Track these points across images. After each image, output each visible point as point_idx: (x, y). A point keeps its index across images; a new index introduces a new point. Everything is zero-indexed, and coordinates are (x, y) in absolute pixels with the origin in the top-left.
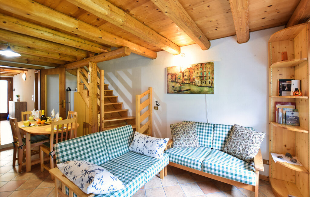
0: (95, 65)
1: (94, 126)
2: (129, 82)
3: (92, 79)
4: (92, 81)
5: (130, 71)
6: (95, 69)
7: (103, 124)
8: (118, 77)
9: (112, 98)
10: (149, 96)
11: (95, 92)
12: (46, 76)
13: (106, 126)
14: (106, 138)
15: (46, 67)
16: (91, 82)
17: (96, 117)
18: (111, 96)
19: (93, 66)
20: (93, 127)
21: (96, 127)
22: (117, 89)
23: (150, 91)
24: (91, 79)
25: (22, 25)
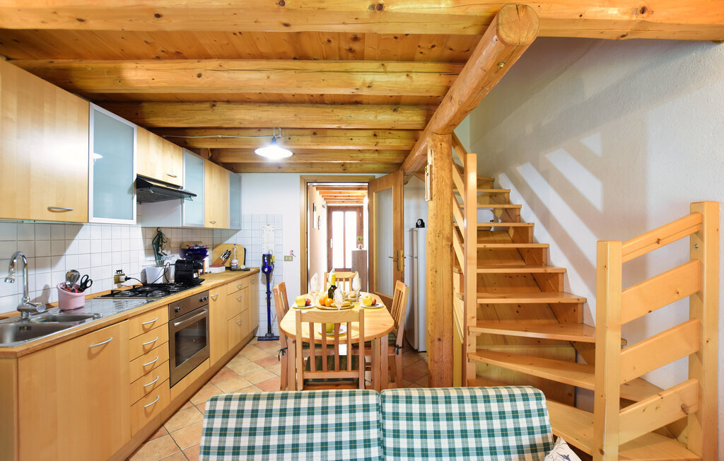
0: (442, 141)
1: (439, 340)
2: (591, 189)
3: (434, 186)
4: (434, 192)
5: (593, 142)
6: (442, 153)
7: (472, 340)
8: (548, 174)
9: (529, 250)
10: (695, 247)
11: (443, 229)
12: (374, 194)
13: (484, 347)
15: (377, 176)
16: (431, 199)
17: (446, 311)
18: (526, 241)
19: (436, 146)
20: (437, 343)
21: (446, 344)
22: (546, 218)
23: (702, 223)
24: (431, 189)
25: (227, 70)
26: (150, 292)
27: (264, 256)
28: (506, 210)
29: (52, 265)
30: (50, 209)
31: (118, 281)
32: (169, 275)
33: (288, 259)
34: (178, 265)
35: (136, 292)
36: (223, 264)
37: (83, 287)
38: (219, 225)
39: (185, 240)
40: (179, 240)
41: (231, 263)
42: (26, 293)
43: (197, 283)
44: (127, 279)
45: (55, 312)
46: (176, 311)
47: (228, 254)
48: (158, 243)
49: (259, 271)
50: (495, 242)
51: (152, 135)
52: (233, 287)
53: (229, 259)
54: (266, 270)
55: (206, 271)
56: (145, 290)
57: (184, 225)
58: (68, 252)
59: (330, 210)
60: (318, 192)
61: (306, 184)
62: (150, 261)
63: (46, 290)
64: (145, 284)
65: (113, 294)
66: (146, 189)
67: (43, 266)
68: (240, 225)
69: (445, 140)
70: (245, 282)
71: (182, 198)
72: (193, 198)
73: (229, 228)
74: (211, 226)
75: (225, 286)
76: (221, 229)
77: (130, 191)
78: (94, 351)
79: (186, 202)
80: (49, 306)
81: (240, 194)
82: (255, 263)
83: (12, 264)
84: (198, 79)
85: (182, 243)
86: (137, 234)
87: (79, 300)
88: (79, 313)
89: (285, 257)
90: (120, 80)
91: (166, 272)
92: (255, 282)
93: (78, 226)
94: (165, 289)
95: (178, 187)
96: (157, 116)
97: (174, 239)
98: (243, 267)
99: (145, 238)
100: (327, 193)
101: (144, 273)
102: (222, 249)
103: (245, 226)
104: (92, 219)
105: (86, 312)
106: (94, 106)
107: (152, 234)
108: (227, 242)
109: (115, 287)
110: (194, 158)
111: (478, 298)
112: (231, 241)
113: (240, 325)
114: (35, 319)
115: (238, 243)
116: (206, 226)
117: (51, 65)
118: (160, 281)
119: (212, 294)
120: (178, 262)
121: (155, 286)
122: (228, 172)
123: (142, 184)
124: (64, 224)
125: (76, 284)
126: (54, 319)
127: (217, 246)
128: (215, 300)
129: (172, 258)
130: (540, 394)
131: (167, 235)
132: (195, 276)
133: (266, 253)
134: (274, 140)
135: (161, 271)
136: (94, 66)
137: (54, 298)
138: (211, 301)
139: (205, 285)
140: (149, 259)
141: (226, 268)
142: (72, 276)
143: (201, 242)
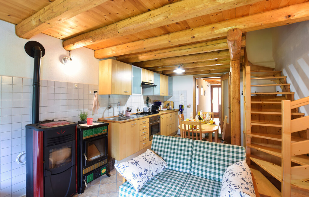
0: (234, 63)
1: (234, 137)
4: (232, 82)
11: (236, 96)
12: (222, 81)
14: (194, 148)
19: (232, 65)
21: (237, 139)
25: (162, 53)
26: (145, 114)
27: (180, 105)
28: (284, 86)
29: (124, 105)
30: (125, 92)
31: (137, 111)
32: (150, 110)
33: (189, 107)
34: (153, 107)
35: (142, 114)
36: (167, 108)
37: (130, 111)
38: (164, 95)
39: (155, 100)
40: (153, 100)
41: (169, 108)
42: (120, 112)
43: (157, 112)
44: (140, 110)
45: (125, 116)
46: (151, 120)
47: (168, 104)
48: (147, 100)
49: (178, 111)
50: (276, 101)
51: (145, 70)
52: (169, 115)
53: (169, 106)
54: (181, 110)
55: (161, 110)
56: (144, 113)
57: (154, 95)
58: (127, 102)
59: (212, 87)
60: (204, 80)
61: (195, 79)
62: (145, 106)
63: (123, 111)
64: (144, 112)
65: (137, 114)
66: (144, 85)
67: (123, 106)
68: (172, 95)
69: (236, 62)
70: (173, 114)
71: (153, 87)
72: (156, 87)
73: (168, 95)
74: (162, 95)
75: (166, 115)
76: (166, 96)
77: (140, 86)
78: (133, 125)
79: (155, 88)
80: (124, 115)
81: (172, 83)
82: (177, 108)
83: (118, 104)
84: (155, 56)
85: (154, 101)
86: (142, 97)
87: (129, 114)
88: (130, 117)
89: (188, 106)
90: (138, 59)
91: (149, 109)
92: (177, 114)
93: (129, 95)
94: (149, 113)
95: (152, 84)
96: (147, 65)
97: (152, 99)
98: (173, 109)
99: (144, 99)
100: (209, 80)
101: (144, 109)
102: (166, 103)
103: (174, 95)
104: (132, 94)
105: (131, 117)
106: (133, 66)
107: (146, 98)
108: (168, 100)
109: (137, 112)
110: (157, 74)
111: (251, 123)
112: (169, 100)
113: (171, 128)
114: (122, 118)
115: (172, 101)
116: (161, 95)
117: (125, 58)
118: (148, 111)
119: (161, 116)
120: (152, 106)
121: (146, 113)
122: (168, 77)
123: (143, 84)
124: (126, 95)
125: (129, 110)
126: (125, 118)
127: (165, 102)
128: (162, 118)
129: (151, 105)
130: (243, 148)
131: (150, 98)
132: (157, 110)
133: (181, 104)
134: (179, 67)
135: (148, 108)
136: (133, 57)
137: (124, 114)
138: (161, 119)
139: (160, 113)
140: (145, 105)
141: (168, 109)
142: (128, 108)
143: (159, 100)
